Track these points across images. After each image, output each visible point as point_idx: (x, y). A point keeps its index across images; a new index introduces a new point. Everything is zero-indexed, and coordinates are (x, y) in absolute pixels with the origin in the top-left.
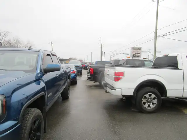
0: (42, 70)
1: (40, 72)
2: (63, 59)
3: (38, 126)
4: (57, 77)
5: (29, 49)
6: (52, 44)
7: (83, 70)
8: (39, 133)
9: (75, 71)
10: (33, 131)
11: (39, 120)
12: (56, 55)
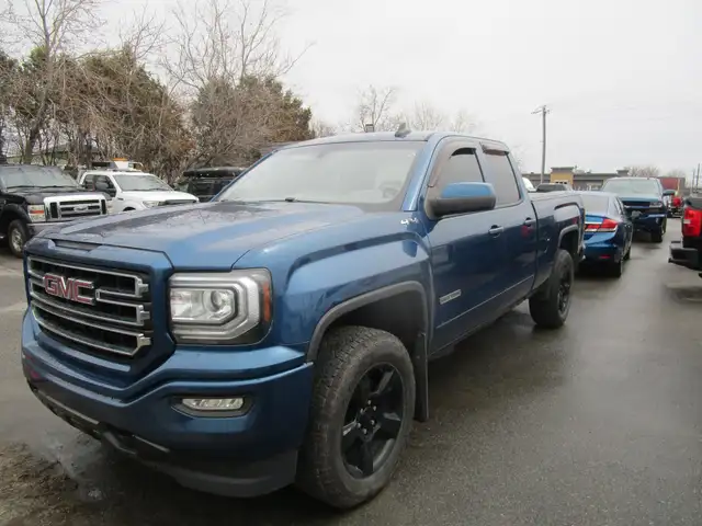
0: (426, 203)
1: (416, 210)
2: (589, 175)
3: (390, 389)
4: (496, 234)
5: (397, 135)
6: (545, 114)
7: (669, 220)
8: (394, 414)
9: (618, 219)
10: (369, 402)
11: (395, 372)
12: (506, 153)
